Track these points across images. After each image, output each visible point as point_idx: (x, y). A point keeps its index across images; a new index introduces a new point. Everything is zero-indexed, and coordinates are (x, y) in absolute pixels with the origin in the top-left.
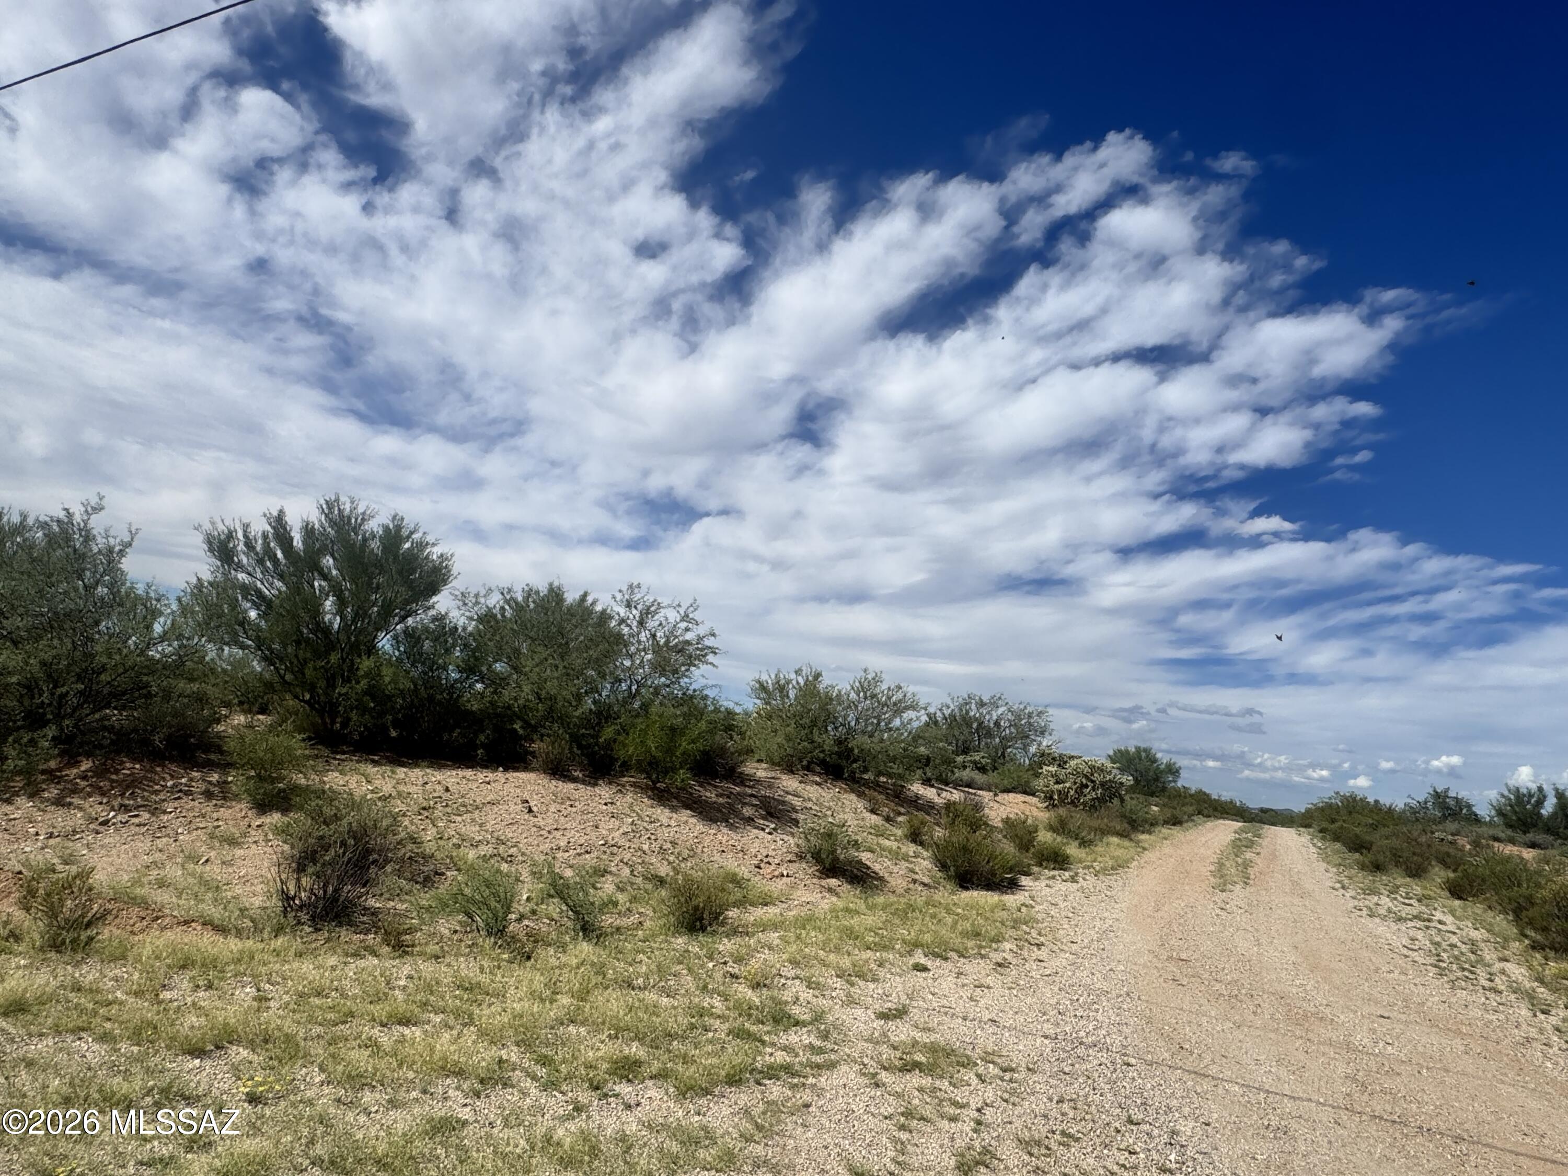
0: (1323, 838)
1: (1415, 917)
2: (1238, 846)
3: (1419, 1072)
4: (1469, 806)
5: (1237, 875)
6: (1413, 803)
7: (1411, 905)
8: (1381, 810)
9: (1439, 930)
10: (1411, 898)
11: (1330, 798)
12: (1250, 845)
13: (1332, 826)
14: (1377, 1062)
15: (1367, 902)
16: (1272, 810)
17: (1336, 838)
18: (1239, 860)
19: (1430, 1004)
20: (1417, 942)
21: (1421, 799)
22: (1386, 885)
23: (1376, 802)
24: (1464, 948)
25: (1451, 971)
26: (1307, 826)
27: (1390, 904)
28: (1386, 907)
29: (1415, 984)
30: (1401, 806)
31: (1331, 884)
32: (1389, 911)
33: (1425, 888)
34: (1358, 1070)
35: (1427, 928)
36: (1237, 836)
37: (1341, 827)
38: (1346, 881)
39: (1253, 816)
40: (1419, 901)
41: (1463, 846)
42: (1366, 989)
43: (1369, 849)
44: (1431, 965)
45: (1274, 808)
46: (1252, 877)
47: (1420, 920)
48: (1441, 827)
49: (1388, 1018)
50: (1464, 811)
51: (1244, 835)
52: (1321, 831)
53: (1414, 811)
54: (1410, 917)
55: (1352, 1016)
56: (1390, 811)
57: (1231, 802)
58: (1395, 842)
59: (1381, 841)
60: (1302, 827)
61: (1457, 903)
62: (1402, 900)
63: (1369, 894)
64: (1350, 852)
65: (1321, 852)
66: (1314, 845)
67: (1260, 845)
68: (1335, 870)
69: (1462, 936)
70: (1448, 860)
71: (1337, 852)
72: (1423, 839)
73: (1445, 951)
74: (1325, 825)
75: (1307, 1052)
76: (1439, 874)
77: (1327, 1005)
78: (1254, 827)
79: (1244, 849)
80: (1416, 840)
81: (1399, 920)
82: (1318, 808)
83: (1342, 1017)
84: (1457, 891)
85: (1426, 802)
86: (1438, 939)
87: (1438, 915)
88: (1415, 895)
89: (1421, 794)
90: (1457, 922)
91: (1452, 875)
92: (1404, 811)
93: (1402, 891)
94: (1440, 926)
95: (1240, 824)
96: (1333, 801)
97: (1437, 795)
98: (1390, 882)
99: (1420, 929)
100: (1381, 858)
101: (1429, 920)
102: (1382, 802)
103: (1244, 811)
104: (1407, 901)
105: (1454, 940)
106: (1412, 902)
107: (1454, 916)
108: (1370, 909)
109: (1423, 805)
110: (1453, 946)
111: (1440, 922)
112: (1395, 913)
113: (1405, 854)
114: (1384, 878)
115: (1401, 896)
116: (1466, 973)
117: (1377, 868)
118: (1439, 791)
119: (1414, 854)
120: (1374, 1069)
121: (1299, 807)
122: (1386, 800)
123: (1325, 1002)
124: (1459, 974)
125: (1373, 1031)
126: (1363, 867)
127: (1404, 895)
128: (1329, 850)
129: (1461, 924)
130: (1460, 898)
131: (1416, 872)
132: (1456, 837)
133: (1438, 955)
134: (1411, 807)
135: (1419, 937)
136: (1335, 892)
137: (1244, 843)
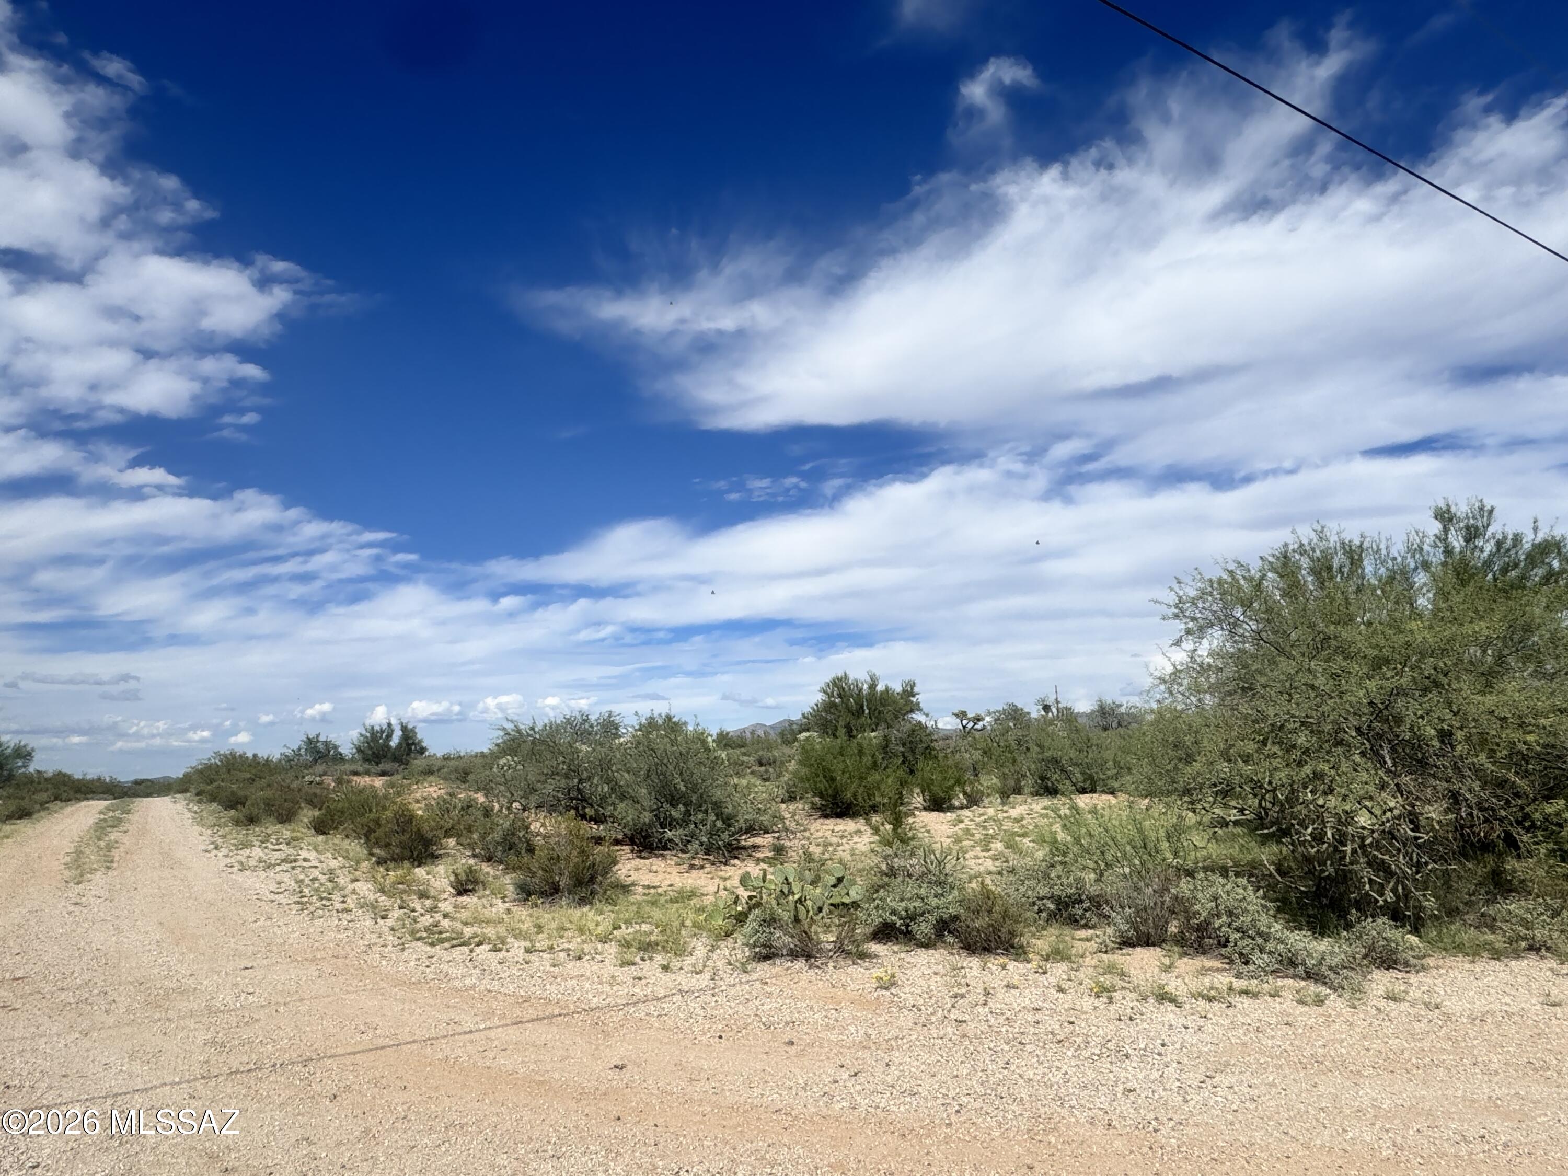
0: (200, 802)
1: (283, 861)
2: (101, 828)
3: (277, 1011)
4: (335, 747)
5: (98, 861)
6: (289, 752)
7: (280, 850)
8: (259, 763)
9: (304, 868)
10: (281, 843)
11: (209, 759)
12: (116, 823)
13: (209, 787)
14: (237, 1016)
15: (239, 857)
16: (148, 780)
17: (213, 799)
18: (102, 844)
19: (291, 941)
20: (283, 885)
21: (295, 748)
22: (259, 836)
23: (255, 756)
24: (323, 879)
25: (311, 904)
26: (185, 791)
27: (261, 854)
28: (257, 858)
29: (279, 926)
30: (278, 756)
31: (203, 848)
32: (260, 860)
33: (293, 831)
34: (218, 1033)
35: (293, 868)
36: (102, 816)
37: (218, 787)
38: (220, 841)
39: (125, 790)
40: (288, 844)
41: (329, 785)
42: (232, 945)
43: (243, 804)
44: (295, 903)
45: (150, 777)
46: (116, 859)
47: (287, 862)
48: (311, 771)
49: (251, 968)
50: (332, 753)
51: (111, 814)
52: (197, 794)
53: (289, 760)
54: (278, 861)
55: (216, 977)
56: (268, 762)
57: (99, 779)
58: (269, 793)
59: (257, 794)
60: (180, 793)
61: (321, 838)
62: (273, 847)
63: (241, 849)
64: (226, 810)
65: (197, 816)
66: (190, 810)
67: (129, 821)
68: (209, 832)
69: (323, 869)
70: (315, 800)
71: (214, 812)
72: (295, 785)
73: (307, 886)
74: (202, 786)
75: (165, 1034)
76: (308, 814)
77: (191, 975)
78: (124, 802)
79: (109, 829)
80: (289, 787)
81: (268, 867)
82: (198, 770)
83: (205, 982)
84: (321, 828)
85: (299, 749)
86: (302, 877)
87: (304, 854)
88: (285, 839)
89: (295, 742)
90: (319, 856)
91: (317, 813)
92: (280, 760)
93: (273, 839)
94: (305, 864)
95: (108, 802)
96: (213, 761)
97: (309, 741)
98: (262, 832)
99: (287, 871)
100: (255, 811)
101: (295, 861)
102: (260, 755)
103: (116, 786)
104: (277, 847)
105: (316, 873)
106: (281, 847)
107: (317, 851)
108: (241, 863)
109: (297, 753)
110: (314, 880)
111: (305, 860)
112: (265, 862)
113: (277, 803)
114: (257, 829)
115: (272, 843)
116: (324, 902)
117: (252, 820)
118: (311, 737)
119: (286, 800)
120: (235, 1025)
121: (177, 772)
122: (263, 754)
123: (189, 972)
124: (318, 904)
125: (236, 985)
126: (237, 823)
127: (274, 842)
128: (205, 812)
129: (322, 857)
130: (324, 833)
131: (286, 817)
132: (324, 778)
133: (301, 892)
134: (286, 756)
135: (285, 880)
136: (208, 855)
137: (110, 823)
